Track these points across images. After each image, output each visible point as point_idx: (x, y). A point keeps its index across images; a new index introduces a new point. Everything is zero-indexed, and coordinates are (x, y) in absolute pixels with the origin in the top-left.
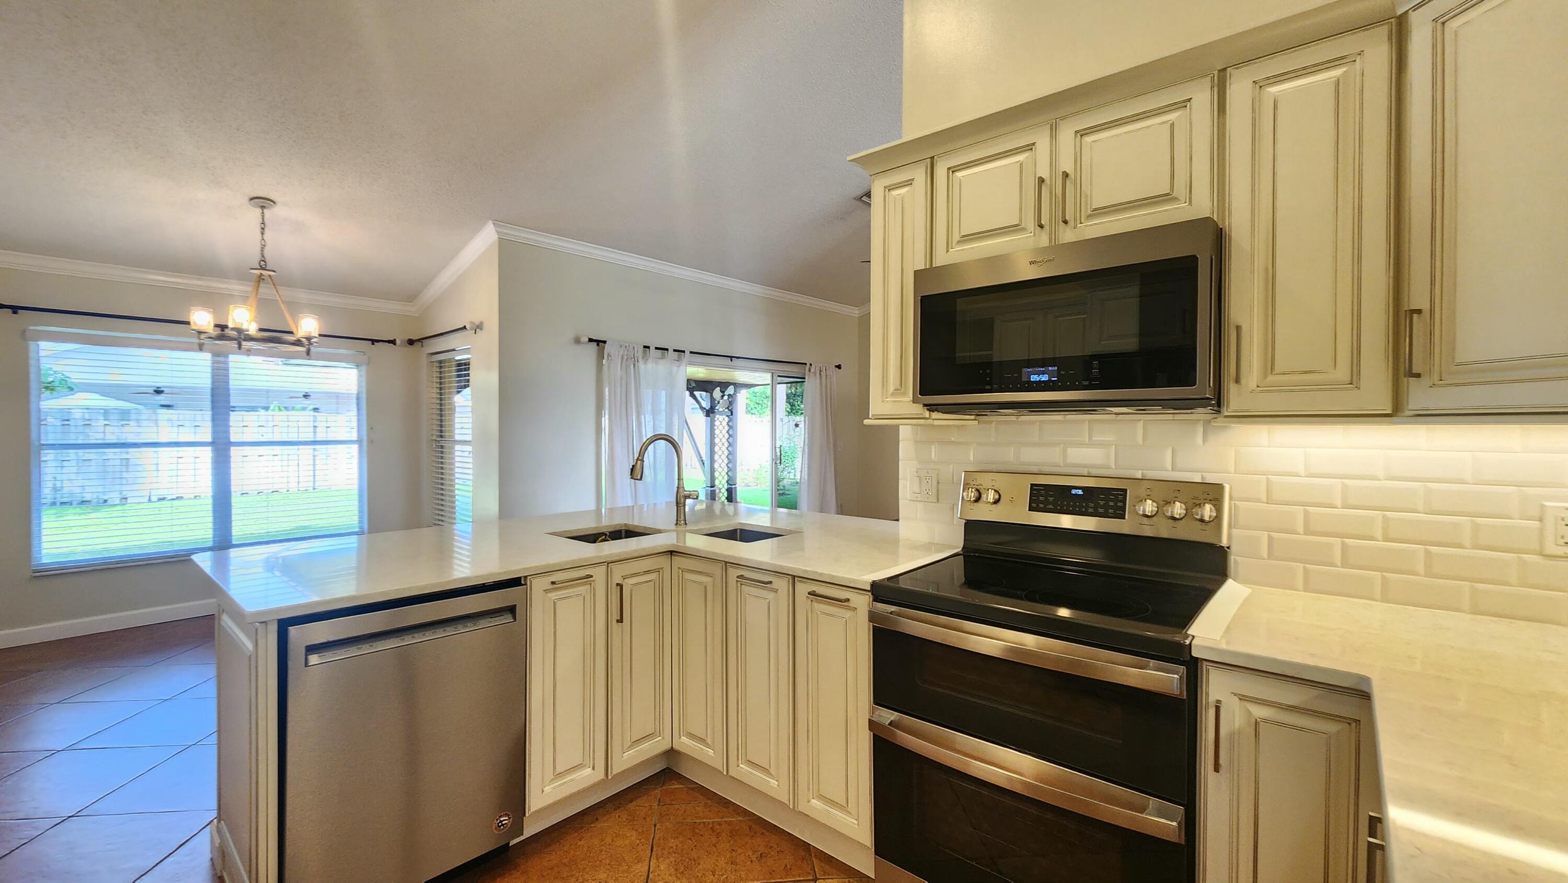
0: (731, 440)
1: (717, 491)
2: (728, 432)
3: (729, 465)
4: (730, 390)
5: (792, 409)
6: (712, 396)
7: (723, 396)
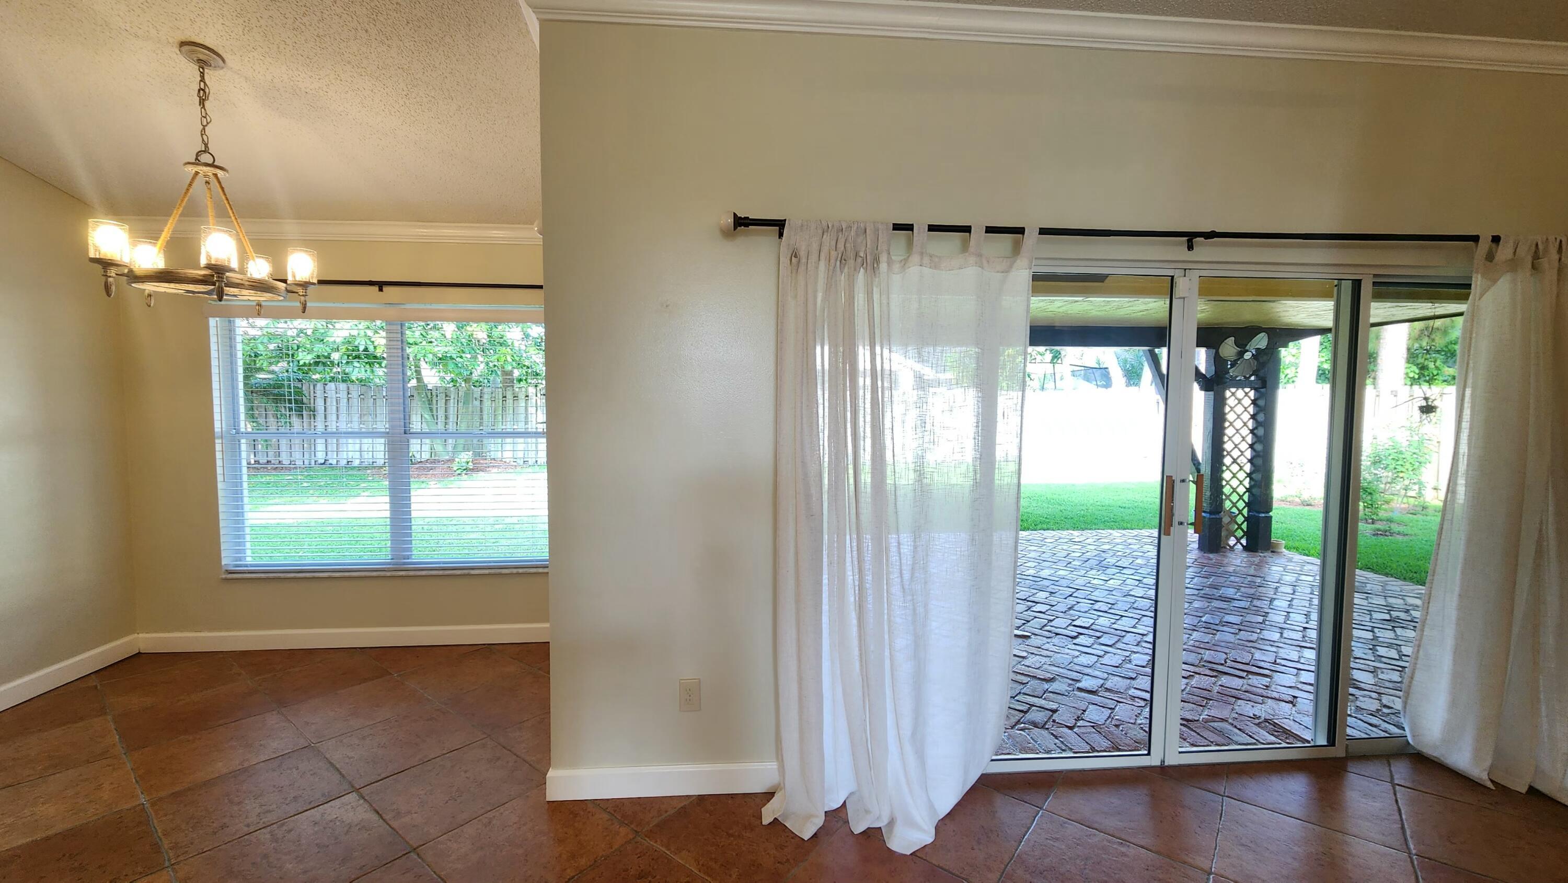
0: (1261, 432)
1: (1226, 520)
2: (1253, 417)
3: (1254, 476)
4: (1261, 341)
5: (1421, 375)
6: (1217, 353)
7: (1241, 354)
